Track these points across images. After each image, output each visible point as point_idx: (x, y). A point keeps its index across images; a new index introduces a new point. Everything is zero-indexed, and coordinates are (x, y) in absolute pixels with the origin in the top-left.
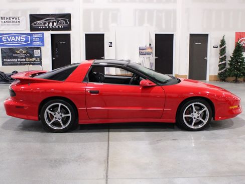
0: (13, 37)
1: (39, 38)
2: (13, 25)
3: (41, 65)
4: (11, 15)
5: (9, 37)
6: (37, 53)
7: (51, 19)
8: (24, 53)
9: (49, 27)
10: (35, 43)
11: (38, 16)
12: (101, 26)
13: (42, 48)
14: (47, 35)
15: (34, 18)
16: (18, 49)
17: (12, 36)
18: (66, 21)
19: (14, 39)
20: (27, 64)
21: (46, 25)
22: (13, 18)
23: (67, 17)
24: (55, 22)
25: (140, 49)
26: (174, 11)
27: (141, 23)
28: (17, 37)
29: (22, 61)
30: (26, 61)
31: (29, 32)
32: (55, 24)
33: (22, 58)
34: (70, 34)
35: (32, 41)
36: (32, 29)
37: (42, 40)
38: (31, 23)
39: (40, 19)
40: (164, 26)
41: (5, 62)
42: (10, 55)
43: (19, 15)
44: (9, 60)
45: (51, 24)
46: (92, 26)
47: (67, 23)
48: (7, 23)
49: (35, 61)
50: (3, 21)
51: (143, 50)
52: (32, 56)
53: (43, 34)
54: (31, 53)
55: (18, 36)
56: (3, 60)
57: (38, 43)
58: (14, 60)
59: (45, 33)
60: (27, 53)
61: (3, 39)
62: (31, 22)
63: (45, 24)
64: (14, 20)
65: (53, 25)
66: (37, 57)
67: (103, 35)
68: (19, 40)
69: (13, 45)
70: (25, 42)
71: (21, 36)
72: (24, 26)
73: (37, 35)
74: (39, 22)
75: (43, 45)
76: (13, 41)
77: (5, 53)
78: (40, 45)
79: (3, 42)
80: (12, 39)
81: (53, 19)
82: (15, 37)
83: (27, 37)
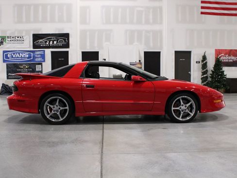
0: (18, 54)
1: (41, 54)
2: (18, 43)
4: (16, 35)
5: (14, 54)
6: (38, 68)
7: (51, 38)
8: (27, 68)
9: (50, 45)
10: (36, 60)
11: (39, 36)
12: (96, 45)
13: (43, 63)
14: (48, 52)
15: (36, 37)
16: (21, 65)
17: (17, 53)
18: (65, 40)
21: (47, 43)
22: (18, 37)
23: (66, 36)
26: (161, 32)
27: (131, 42)
28: (21, 54)
31: (32, 49)
32: (55, 42)
35: (34, 58)
36: (35, 46)
37: (43, 56)
39: (42, 38)
40: (151, 45)
41: (10, 76)
42: (14, 69)
43: (24, 35)
44: (13, 74)
45: (51, 43)
46: (88, 44)
47: (65, 42)
48: (13, 42)
50: (9, 39)
51: (133, 65)
52: (34, 71)
53: (44, 51)
54: (33, 68)
55: (22, 53)
56: (7, 74)
57: (39, 59)
59: (46, 50)
60: (29, 68)
61: (9, 56)
62: (34, 41)
63: (46, 42)
64: (19, 39)
65: (53, 43)
66: (39, 72)
67: (98, 52)
68: (23, 56)
69: (17, 61)
70: (28, 58)
71: (24, 53)
72: (27, 45)
73: (39, 52)
74: (41, 40)
75: (44, 61)
76: (18, 57)
77: (10, 68)
78: (42, 61)
79: (8, 58)
80: (17, 56)
81: (53, 38)
82: (19, 54)
83: (30, 54)
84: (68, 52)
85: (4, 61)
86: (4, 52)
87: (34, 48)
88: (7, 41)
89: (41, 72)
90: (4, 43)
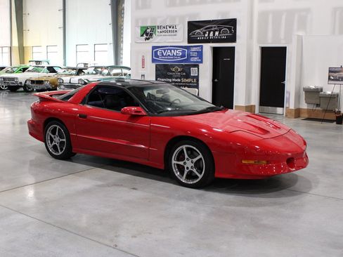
1: (197, 52)
3: (198, 88)
4: (168, 24)
5: (165, 50)
6: (193, 72)
7: (212, 27)
8: (180, 72)
9: (209, 37)
10: (192, 59)
11: (197, 24)
13: (200, 65)
14: (207, 49)
15: (193, 26)
16: (173, 66)
17: (168, 50)
18: (230, 29)
19: (170, 53)
20: (182, 86)
21: (206, 35)
22: (170, 27)
23: (232, 23)
24: (217, 30)
25: (330, 71)
28: (173, 51)
29: (177, 82)
30: (181, 82)
31: (186, 44)
32: (217, 33)
33: (177, 78)
34: (234, 47)
35: (189, 56)
36: (190, 40)
37: (200, 55)
38: (189, 33)
39: (199, 27)
42: (164, 73)
43: (177, 23)
44: (163, 79)
46: (270, 35)
47: (231, 32)
48: (164, 33)
49: (191, 82)
50: (159, 30)
52: (188, 76)
53: (202, 46)
54: (187, 71)
55: (174, 50)
56: (156, 79)
57: (196, 59)
58: (168, 80)
59: (205, 45)
60: (182, 71)
61: (158, 53)
62: (189, 31)
63: (205, 33)
64: (171, 29)
65: (214, 34)
66: (194, 77)
67: (285, 48)
68: (175, 55)
69: (168, 61)
70: (182, 57)
71: (177, 50)
72: (181, 38)
74: (198, 31)
75: (201, 62)
76: (169, 55)
77: (159, 70)
78: (197, 62)
79: (158, 57)
81: (215, 27)
82: (171, 50)
83: (183, 52)
85: (153, 61)
86: (154, 48)
87: (189, 42)
88: (157, 33)
89: (197, 78)
90: (154, 35)
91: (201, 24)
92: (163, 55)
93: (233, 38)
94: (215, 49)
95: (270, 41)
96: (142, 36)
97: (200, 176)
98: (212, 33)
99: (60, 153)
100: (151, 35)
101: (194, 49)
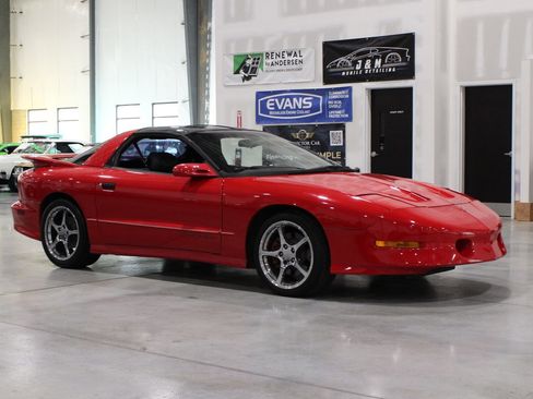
0: (288, 100)
1: (342, 100)
2: (288, 70)
4: (286, 47)
5: (280, 99)
6: (335, 138)
7: (368, 52)
9: (364, 71)
10: (332, 115)
11: (341, 46)
12: (504, 64)
13: (348, 125)
14: (360, 93)
15: (333, 50)
16: (296, 129)
17: (286, 97)
18: (402, 53)
19: (290, 105)
21: (358, 67)
22: (289, 54)
23: (406, 42)
24: (378, 57)
28: (295, 99)
31: (320, 85)
32: (378, 63)
35: (326, 109)
36: (329, 77)
37: (347, 105)
38: (325, 64)
39: (344, 53)
43: (302, 46)
45: (368, 64)
46: (480, 64)
47: (404, 59)
48: (278, 67)
50: (270, 61)
52: (324, 147)
53: (350, 89)
54: (323, 137)
55: (298, 97)
57: (338, 114)
59: (355, 86)
60: (315, 138)
61: (268, 105)
62: (326, 61)
63: (355, 63)
64: (291, 58)
65: (373, 65)
66: (336, 149)
67: (509, 87)
68: (300, 106)
69: (287, 120)
71: (303, 97)
72: (310, 74)
73: (337, 91)
74: (342, 59)
75: (350, 119)
76: (288, 108)
78: (343, 119)
79: (267, 112)
80: (286, 105)
81: (373, 50)
82: (291, 98)
83: (315, 101)
84: (410, 90)
85: (259, 120)
86: (259, 95)
87: (326, 81)
88: (265, 66)
89: (342, 149)
90: (259, 70)
91: (348, 46)
92: (277, 109)
93: (408, 72)
94: (374, 93)
95: (480, 75)
96: (237, 72)
97: (306, 275)
98: (368, 62)
99: (69, 256)
100: (254, 70)
101: (335, 95)
